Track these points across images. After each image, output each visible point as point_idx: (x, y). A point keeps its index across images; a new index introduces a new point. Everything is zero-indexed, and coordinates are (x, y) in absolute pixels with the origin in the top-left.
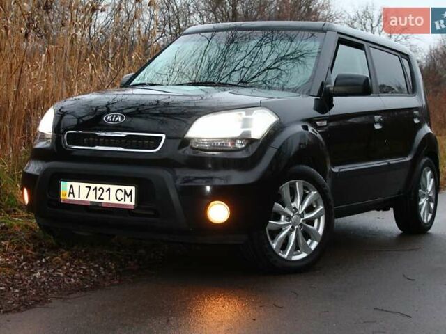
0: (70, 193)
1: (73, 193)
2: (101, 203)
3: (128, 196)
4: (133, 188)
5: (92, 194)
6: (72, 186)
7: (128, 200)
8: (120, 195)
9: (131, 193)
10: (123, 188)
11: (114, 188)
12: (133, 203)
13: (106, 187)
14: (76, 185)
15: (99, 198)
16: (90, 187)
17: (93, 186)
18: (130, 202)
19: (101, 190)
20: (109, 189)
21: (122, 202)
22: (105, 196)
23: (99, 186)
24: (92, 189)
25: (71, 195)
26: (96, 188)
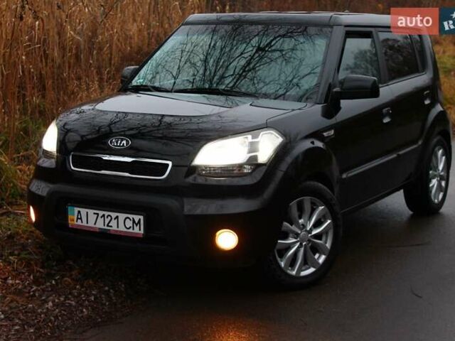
0: (78, 218)
1: (81, 219)
2: (109, 230)
3: (137, 225)
4: (142, 217)
5: (100, 221)
6: (79, 212)
7: (137, 228)
8: (129, 223)
9: (139, 222)
10: (131, 216)
11: (122, 216)
12: (142, 232)
13: (114, 215)
14: (83, 211)
15: (108, 226)
16: (98, 214)
17: (101, 213)
18: (139, 231)
19: (109, 218)
20: (117, 217)
21: (131, 230)
22: (114, 223)
23: (106, 213)
24: (100, 216)
25: (79, 221)
26: (104, 215)
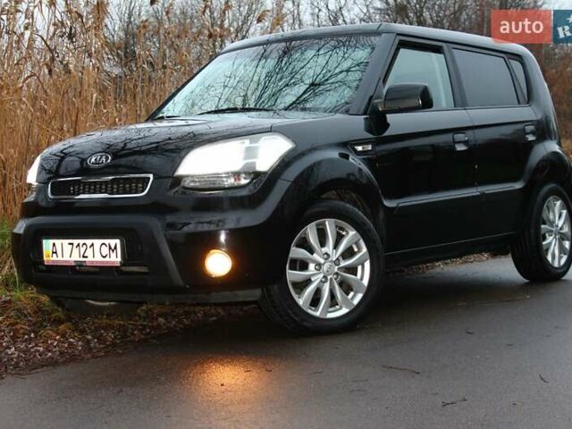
0: (53, 253)
1: (56, 253)
2: (85, 262)
3: (113, 251)
4: (117, 241)
5: (76, 251)
6: (54, 245)
7: (113, 255)
8: (105, 250)
9: (115, 248)
10: (107, 241)
11: (97, 242)
12: (119, 259)
13: (89, 242)
14: (58, 243)
15: (84, 257)
16: (72, 244)
17: (76, 242)
18: (116, 259)
19: (85, 246)
20: (92, 245)
21: (107, 259)
22: (89, 253)
23: (81, 241)
24: (75, 246)
25: (54, 255)
26: (78, 245)
